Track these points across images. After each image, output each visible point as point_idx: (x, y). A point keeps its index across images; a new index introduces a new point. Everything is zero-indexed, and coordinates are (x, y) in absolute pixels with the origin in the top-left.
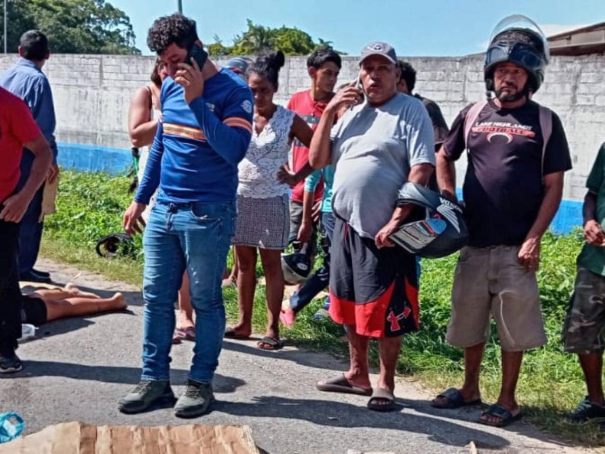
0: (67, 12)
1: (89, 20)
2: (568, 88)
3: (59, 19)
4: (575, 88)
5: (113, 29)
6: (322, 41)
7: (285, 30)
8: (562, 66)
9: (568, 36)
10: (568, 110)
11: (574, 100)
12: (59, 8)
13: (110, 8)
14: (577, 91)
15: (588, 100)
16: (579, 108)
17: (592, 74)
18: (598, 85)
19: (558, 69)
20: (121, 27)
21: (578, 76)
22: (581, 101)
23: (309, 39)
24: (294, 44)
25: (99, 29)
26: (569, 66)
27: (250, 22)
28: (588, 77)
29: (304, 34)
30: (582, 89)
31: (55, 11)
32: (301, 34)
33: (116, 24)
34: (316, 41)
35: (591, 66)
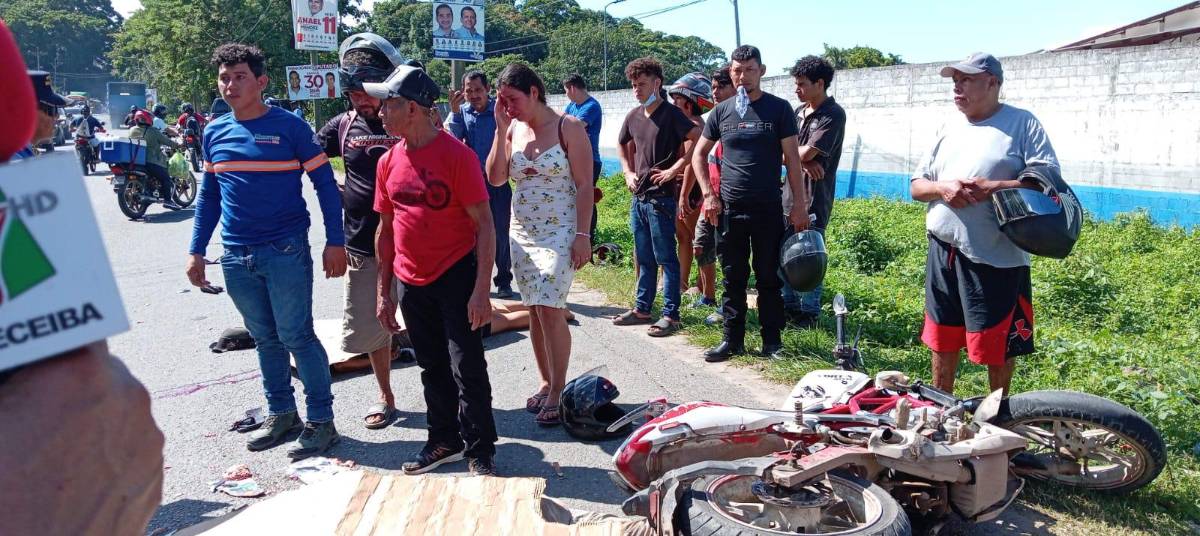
0: (674, 53)
1: (693, 58)
2: (1107, 79)
3: (667, 60)
4: (1114, 78)
5: (712, 63)
6: (891, 55)
7: (858, 49)
8: (1098, 59)
9: (1123, 30)
10: (1108, 100)
11: (1113, 90)
12: (667, 50)
13: (709, 46)
14: (1116, 82)
15: (1128, 89)
16: (1118, 97)
17: (1130, 64)
18: (1137, 74)
19: (1095, 62)
20: (719, 60)
21: (1116, 67)
22: (1120, 90)
23: (880, 55)
24: (865, 60)
25: (700, 64)
26: (1107, 58)
27: (826, 45)
28: (1127, 67)
29: (876, 51)
30: (1121, 78)
31: (664, 53)
32: (871, 52)
33: (715, 58)
34: (886, 56)
35: (1129, 56)
